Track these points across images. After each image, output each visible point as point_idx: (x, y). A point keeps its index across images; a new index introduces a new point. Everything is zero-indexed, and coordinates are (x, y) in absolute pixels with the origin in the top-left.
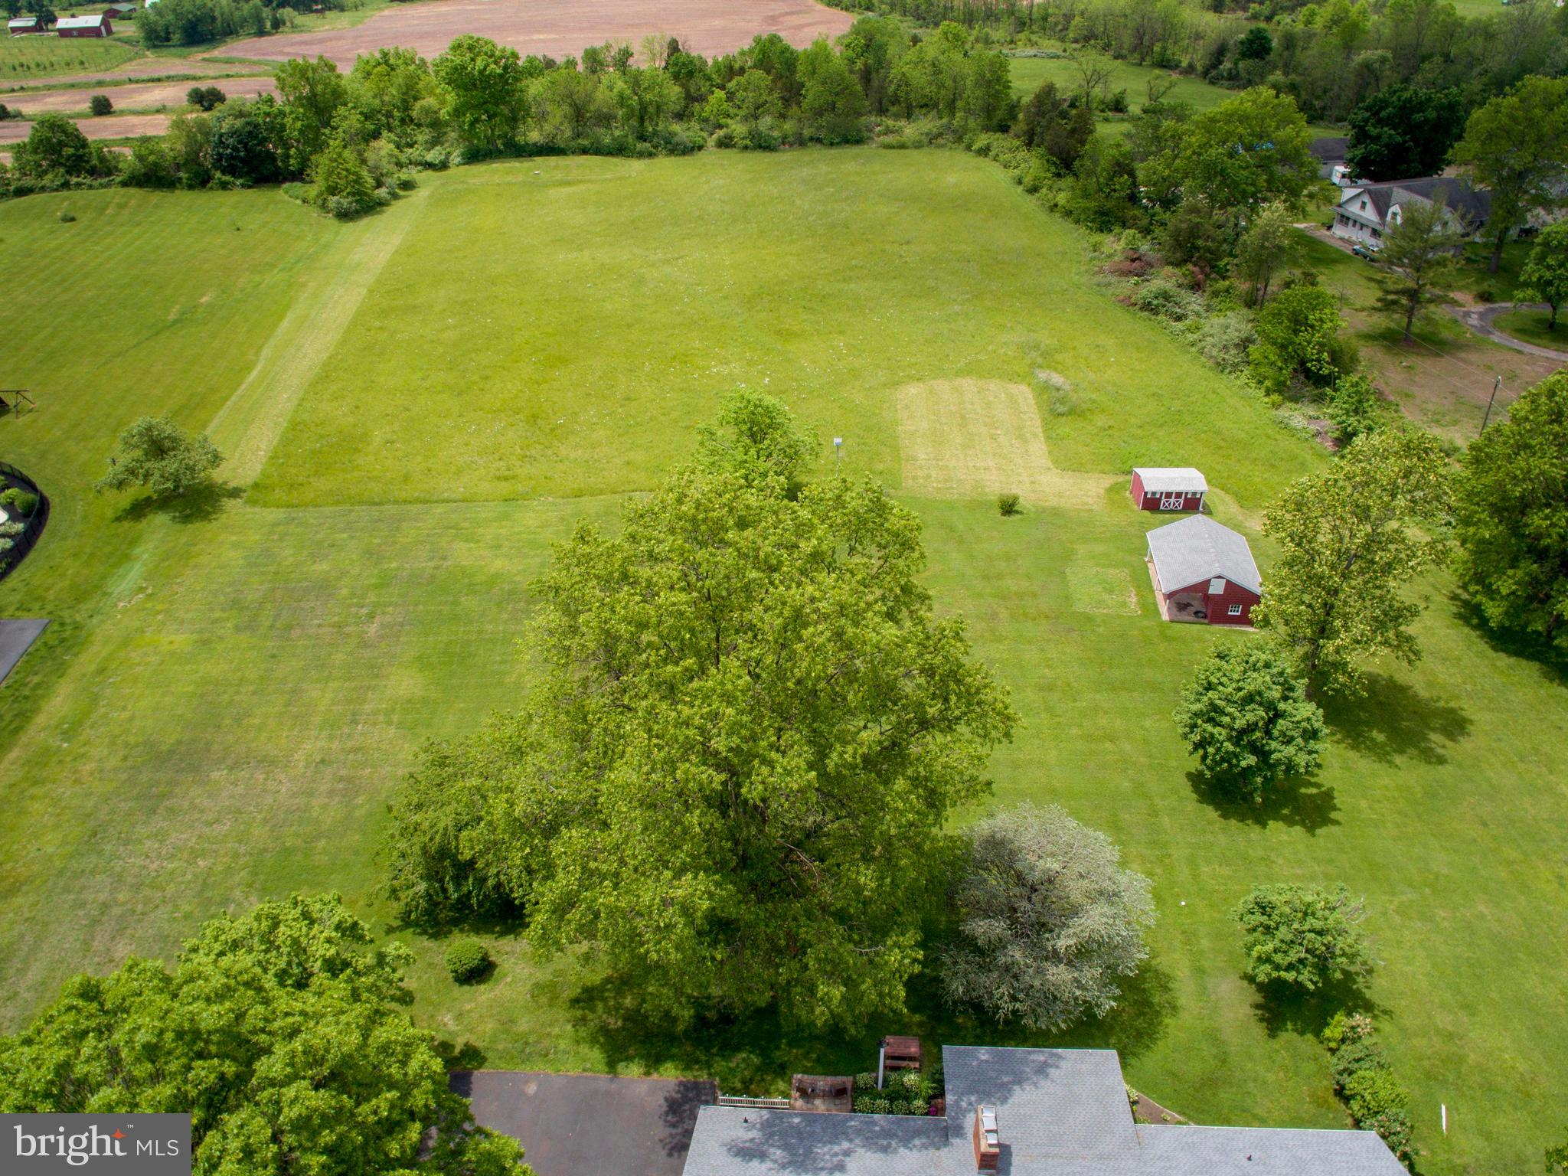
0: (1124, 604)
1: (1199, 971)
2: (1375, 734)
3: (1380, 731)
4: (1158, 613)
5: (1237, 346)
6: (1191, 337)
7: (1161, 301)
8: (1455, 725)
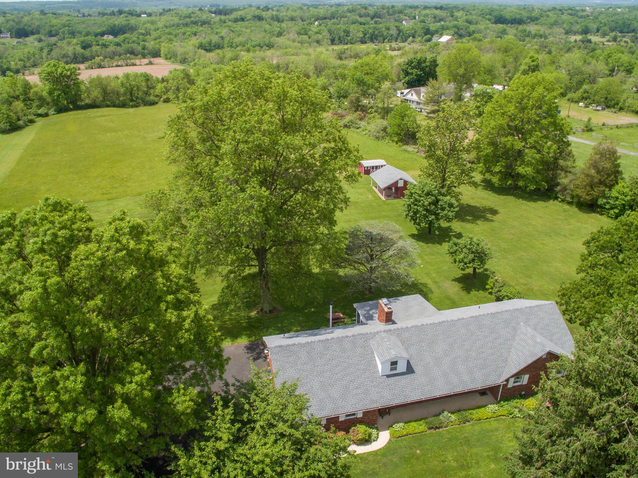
0: (367, 197)
1: (435, 282)
2: (468, 217)
3: (469, 216)
4: (380, 198)
5: (382, 130)
6: (364, 133)
7: (350, 124)
8: (494, 212)
